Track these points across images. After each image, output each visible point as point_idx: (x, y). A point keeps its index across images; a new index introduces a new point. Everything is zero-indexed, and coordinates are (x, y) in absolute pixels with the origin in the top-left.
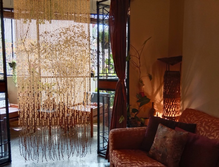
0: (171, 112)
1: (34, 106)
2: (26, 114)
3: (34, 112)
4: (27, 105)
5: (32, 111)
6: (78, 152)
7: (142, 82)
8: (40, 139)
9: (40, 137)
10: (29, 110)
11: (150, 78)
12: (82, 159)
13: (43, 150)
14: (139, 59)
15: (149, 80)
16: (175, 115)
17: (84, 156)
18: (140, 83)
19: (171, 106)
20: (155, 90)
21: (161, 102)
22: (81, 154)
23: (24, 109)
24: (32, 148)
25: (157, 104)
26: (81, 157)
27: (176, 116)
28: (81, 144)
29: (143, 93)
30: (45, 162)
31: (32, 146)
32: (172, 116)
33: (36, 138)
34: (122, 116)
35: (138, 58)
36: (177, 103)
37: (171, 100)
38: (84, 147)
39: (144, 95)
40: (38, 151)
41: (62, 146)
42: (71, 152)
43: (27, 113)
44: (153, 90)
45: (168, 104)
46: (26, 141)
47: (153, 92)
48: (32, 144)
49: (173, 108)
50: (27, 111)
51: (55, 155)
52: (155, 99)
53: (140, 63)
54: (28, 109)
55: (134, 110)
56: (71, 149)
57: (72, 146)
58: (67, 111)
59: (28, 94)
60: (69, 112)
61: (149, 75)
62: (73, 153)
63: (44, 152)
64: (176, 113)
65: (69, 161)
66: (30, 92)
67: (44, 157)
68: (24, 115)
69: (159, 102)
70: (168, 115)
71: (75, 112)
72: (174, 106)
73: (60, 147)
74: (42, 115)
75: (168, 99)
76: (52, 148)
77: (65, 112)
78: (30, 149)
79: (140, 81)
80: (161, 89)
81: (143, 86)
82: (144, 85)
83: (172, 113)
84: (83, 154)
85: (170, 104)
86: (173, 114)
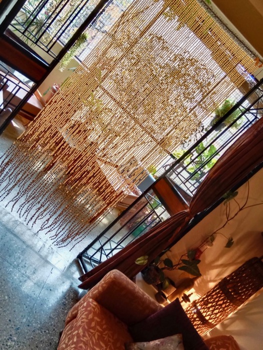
0: (208, 311)
1: (55, 135)
2: (37, 134)
3: (49, 141)
4: (49, 124)
5: (47, 138)
6: (57, 235)
7: (213, 239)
8: (26, 179)
9: (29, 176)
10: (45, 133)
11: (229, 244)
12: (53, 246)
13: (18, 193)
14: (241, 210)
15: (225, 245)
16: (210, 319)
17: (59, 246)
18: (209, 239)
19: (217, 305)
20: (220, 262)
21: (211, 281)
22: (58, 240)
23: (40, 126)
24: (8, 180)
25: (203, 280)
26: (54, 244)
27: (210, 321)
28: (68, 230)
29: (201, 253)
30: (9, 209)
31: (11, 177)
32: (206, 316)
33: (23, 172)
34: (147, 257)
35: (241, 207)
36: (227, 309)
37: (225, 298)
38: (68, 237)
39: (199, 256)
40: (11, 189)
41: (45, 210)
42: (49, 227)
43: (40, 135)
44: (217, 259)
45: (216, 298)
46: (9, 165)
47: (213, 262)
48: (12, 176)
49: (217, 309)
50: (42, 132)
51: (27, 213)
52: (207, 272)
53: (236, 214)
54: (45, 130)
55: (168, 263)
56: (52, 225)
57: (56, 223)
58: (90, 178)
59: (62, 113)
60: (91, 181)
61: (232, 240)
62: (49, 231)
63: (17, 197)
64: (214, 318)
65: (36, 234)
66: (67, 113)
67: (13, 203)
68: (33, 133)
69: (209, 279)
70: (203, 310)
71: (98, 188)
72: (221, 308)
73: (42, 209)
74: (55, 153)
75: (222, 294)
76: (31, 202)
77: (85, 176)
78: (5, 178)
79: (212, 235)
80: (226, 268)
81: (209, 245)
82: (212, 245)
83: (208, 313)
84: (60, 243)
85: (218, 301)
86: (209, 315)
